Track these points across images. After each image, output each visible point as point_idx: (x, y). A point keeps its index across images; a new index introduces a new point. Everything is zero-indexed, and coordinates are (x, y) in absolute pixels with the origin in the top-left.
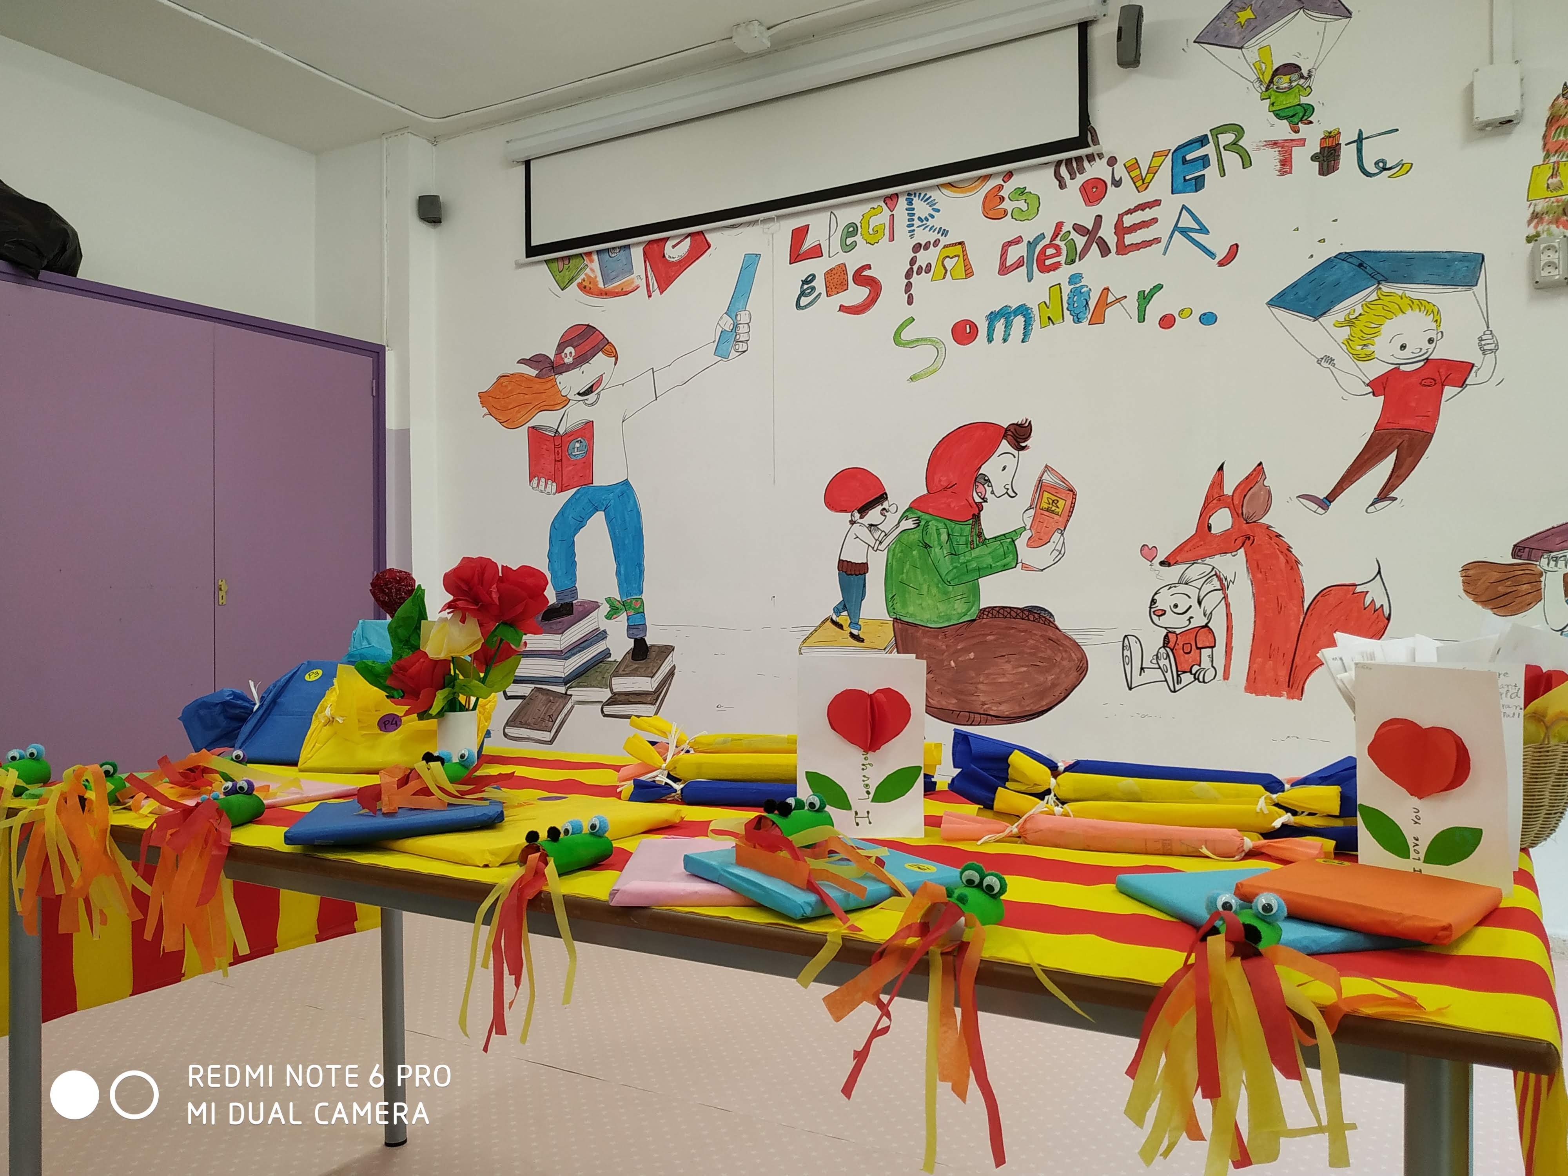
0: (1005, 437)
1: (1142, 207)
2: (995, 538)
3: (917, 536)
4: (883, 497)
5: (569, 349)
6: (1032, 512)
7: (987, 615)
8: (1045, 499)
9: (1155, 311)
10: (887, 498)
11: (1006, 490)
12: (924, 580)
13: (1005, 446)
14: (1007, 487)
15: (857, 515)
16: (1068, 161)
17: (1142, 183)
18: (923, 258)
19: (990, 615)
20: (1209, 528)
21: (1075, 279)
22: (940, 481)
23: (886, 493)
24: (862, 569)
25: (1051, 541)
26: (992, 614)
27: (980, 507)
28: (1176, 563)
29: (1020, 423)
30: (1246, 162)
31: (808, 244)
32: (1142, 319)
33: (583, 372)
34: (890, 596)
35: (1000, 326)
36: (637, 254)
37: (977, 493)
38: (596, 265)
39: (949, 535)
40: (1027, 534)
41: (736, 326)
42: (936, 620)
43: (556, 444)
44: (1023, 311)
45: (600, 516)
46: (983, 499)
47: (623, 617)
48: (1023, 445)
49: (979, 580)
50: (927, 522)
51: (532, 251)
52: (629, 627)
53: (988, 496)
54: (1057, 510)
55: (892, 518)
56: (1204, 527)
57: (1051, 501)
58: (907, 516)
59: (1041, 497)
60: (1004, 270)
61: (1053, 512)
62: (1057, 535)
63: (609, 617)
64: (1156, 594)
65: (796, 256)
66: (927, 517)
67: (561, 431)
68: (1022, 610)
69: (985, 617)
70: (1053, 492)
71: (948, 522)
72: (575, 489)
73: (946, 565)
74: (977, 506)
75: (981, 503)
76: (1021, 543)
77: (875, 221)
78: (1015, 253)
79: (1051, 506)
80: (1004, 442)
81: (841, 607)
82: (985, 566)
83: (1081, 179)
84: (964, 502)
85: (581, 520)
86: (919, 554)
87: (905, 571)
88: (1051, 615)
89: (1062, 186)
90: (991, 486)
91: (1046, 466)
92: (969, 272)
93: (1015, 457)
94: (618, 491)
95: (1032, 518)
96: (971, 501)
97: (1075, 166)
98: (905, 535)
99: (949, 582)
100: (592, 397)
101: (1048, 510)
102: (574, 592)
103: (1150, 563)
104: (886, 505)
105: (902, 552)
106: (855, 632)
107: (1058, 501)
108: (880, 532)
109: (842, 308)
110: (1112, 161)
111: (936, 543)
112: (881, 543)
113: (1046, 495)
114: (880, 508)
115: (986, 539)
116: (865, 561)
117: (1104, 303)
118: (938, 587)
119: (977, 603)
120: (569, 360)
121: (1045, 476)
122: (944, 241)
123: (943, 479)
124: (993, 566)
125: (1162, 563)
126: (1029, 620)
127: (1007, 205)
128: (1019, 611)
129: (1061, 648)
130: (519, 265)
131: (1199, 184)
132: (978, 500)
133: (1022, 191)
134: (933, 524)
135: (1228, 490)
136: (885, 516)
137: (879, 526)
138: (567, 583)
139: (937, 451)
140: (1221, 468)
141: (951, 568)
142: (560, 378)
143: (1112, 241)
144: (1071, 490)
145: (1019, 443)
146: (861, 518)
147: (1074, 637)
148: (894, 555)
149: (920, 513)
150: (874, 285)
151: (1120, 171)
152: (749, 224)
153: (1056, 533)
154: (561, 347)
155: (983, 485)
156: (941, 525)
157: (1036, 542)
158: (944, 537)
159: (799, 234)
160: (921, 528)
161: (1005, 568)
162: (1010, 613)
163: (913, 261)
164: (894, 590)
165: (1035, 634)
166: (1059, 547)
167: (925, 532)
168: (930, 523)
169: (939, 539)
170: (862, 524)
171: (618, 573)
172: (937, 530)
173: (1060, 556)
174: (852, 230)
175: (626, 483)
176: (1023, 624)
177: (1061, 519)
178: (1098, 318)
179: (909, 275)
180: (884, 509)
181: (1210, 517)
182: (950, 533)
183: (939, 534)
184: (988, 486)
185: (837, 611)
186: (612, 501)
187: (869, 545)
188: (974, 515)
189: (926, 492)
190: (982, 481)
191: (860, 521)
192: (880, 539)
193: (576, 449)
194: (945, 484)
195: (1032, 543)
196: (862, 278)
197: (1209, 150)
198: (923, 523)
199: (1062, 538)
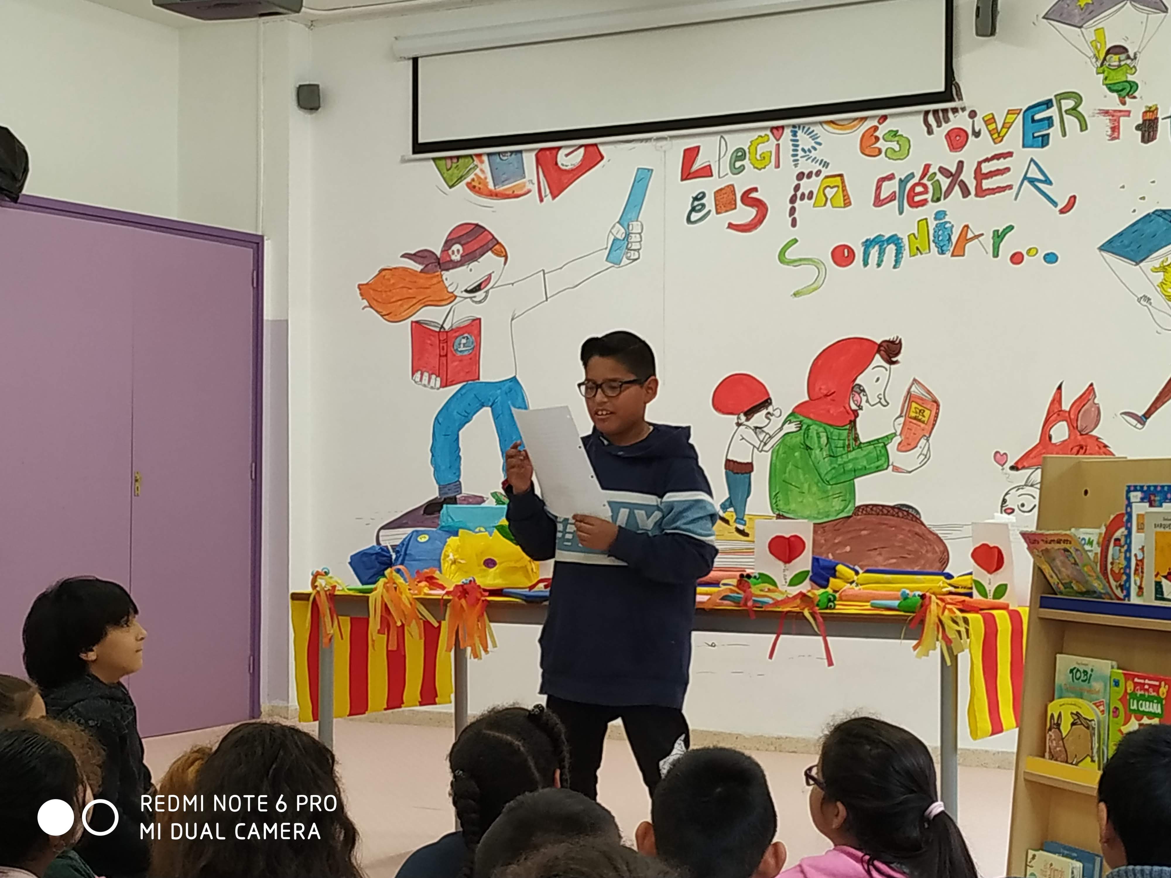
0: (878, 351)
1: (997, 157)
2: (869, 442)
3: (798, 439)
4: (767, 402)
5: (457, 247)
6: (902, 420)
7: (862, 512)
8: (913, 409)
9: (1007, 248)
10: (771, 404)
11: (878, 400)
12: (805, 479)
13: (878, 360)
14: (880, 396)
15: (743, 418)
16: (935, 112)
17: (997, 136)
18: (806, 186)
19: (864, 512)
20: (1050, 438)
21: (940, 215)
22: (820, 389)
23: (770, 399)
24: (748, 468)
25: (919, 445)
26: (866, 511)
27: (856, 414)
28: (1024, 468)
29: (892, 339)
30: (1084, 127)
31: (699, 164)
32: (996, 255)
33: (471, 270)
34: (774, 494)
35: (874, 252)
36: (529, 159)
37: (854, 401)
38: (486, 166)
39: (828, 438)
40: (897, 439)
41: (628, 235)
42: (816, 516)
43: (441, 339)
44: (894, 240)
45: (486, 412)
46: (859, 406)
48: (894, 359)
49: (856, 480)
50: (809, 426)
51: (419, 148)
53: (864, 404)
54: (923, 419)
55: (776, 422)
56: (1046, 436)
57: (918, 411)
58: (790, 420)
59: (909, 407)
60: (879, 202)
61: (920, 420)
62: (923, 441)
64: (1007, 494)
65: (687, 174)
66: (809, 421)
67: (447, 327)
68: (893, 507)
69: (860, 513)
70: (920, 402)
71: (828, 427)
72: (459, 386)
73: (825, 466)
74: (854, 413)
75: (856, 411)
76: (892, 447)
77: (762, 149)
78: (889, 188)
79: (918, 415)
80: (878, 356)
81: (727, 503)
82: (860, 467)
83: (946, 128)
84: (842, 409)
85: (466, 414)
86: (801, 454)
87: (788, 470)
88: (918, 512)
89: (930, 132)
90: (866, 395)
91: (915, 380)
92: (847, 203)
93: (886, 370)
94: (505, 388)
95: (901, 425)
96: (848, 408)
97: (942, 117)
98: (788, 438)
99: (828, 482)
100: (480, 295)
101: (915, 418)
102: (458, 486)
103: (1000, 467)
104: (770, 409)
105: (784, 453)
106: (741, 527)
107: (924, 411)
108: (764, 434)
109: (731, 226)
110: (973, 114)
111: (816, 445)
112: (765, 444)
113: (914, 405)
114: (764, 412)
115: (861, 443)
116: (750, 461)
117: (964, 239)
118: (817, 485)
119: (852, 501)
120: (456, 257)
121: (913, 388)
122: (825, 172)
123: (823, 387)
124: (867, 467)
125: (1012, 468)
126: (898, 516)
127: (881, 144)
128: (890, 509)
129: (926, 542)
130: (404, 161)
131: (1045, 141)
132: (854, 407)
133: (895, 134)
134: (814, 428)
135: (1066, 406)
136: (770, 419)
137: (764, 429)
138: (451, 478)
139: (817, 362)
140: (1060, 388)
141: (829, 469)
142: (446, 274)
143: (972, 185)
144: (936, 402)
145: (890, 358)
146: (748, 420)
147: (937, 532)
148: (777, 457)
149: (801, 418)
150: (760, 206)
151: (979, 124)
152: (641, 140)
153: (922, 440)
154: (448, 244)
155: (859, 394)
156: (821, 429)
157: (906, 446)
158: (824, 440)
159: (691, 154)
160: (802, 431)
161: (878, 469)
162: (882, 511)
163: (797, 188)
164: (778, 487)
165: (904, 529)
166: (925, 452)
167: (806, 436)
168: (811, 427)
169: (819, 442)
170: (748, 427)
172: (818, 433)
173: (926, 460)
174: (740, 155)
175: (514, 379)
176: (894, 520)
177: (927, 427)
178: (959, 252)
179: (793, 200)
180: (769, 413)
181: (1051, 428)
182: (829, 436)
183: (819, 437)
184: (864, 395)
185: (724, 507)
186: (499, 398)
187: (754, 446)
188: (851, 421)
189: (806, 398)
190: (858, 390)
191: (746, 423)
192: (765, 441)
193: (462, 345)
194: (825, 392)
195: (901, 448)
196: (748, 199)
197: (1053, 112)
198: (804, 427)
199: (927, 444)
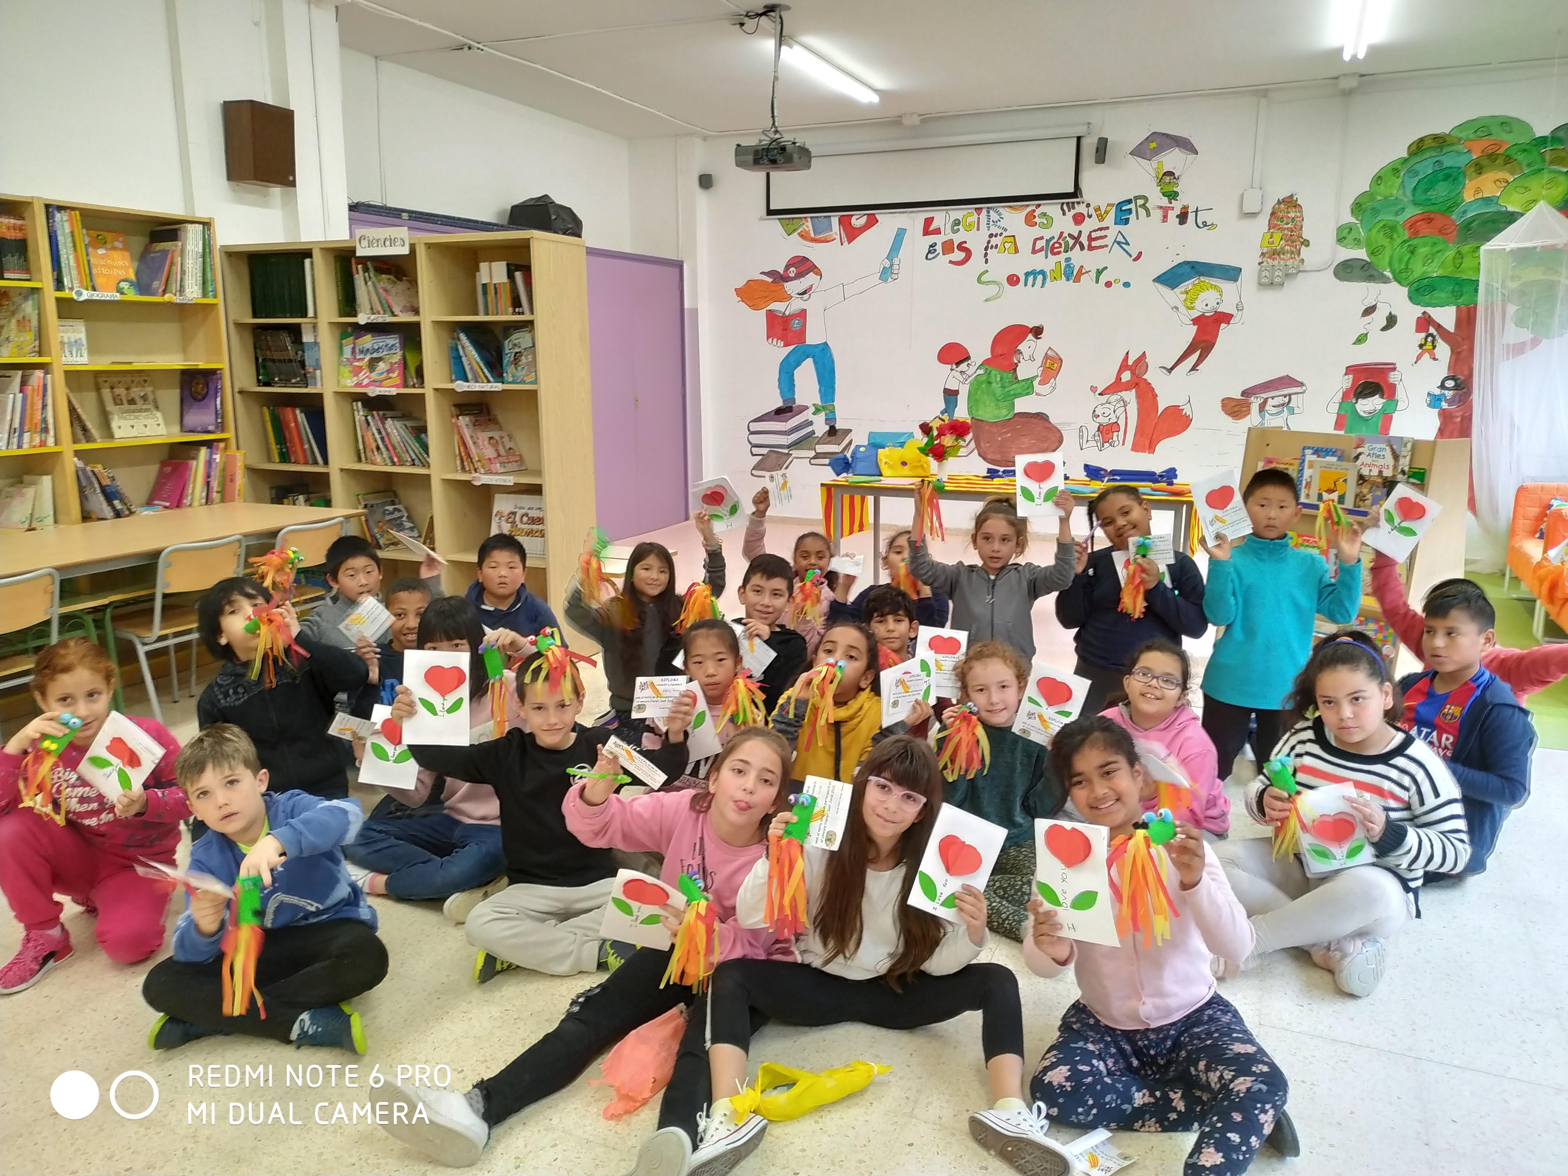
0: (1030, 332)
1: (1100, 229)
2: (1023, 380)
3: (984, 378)
4: (968, 358)
5: (793, 269)
6: (1041, 369)
7: (1019, 416)
9: (1103, 278)
10: (970, 359)
11: (1029, 358)
12: (988, 399)
13: (1030, 336)
14: (1030, 356)
15: (954, 366)
16: (1068, 204)
17: (1101, 218)
18: (994, 242)
20: (1121, 379)
21: (1068, 260)
22: (998, 352)
23: (970, 356)
24: (956, 393)
25: (1050, 382)
26: (1021, 415)
27: (1017, 365)
28: (1105, 394)
29: (1038, 326)
30: (1148, 214)
31: (932, 228)
32: (1097, 282)
33: (801, 282)
34: (970, 406)
35: (1031, 279)
36: (835, 221)
37: (1016, 358)
38: (810, 224)
40: (1039, 379)
41: (892, 265)
42: (992, 418)
43: (784, 320)
44: (1042, 272)
45: (809, 361)
46: (1018, 361)
47: (823, 414)
48: (1039, 336)
49: (1015, 400)
50: (990, 371)
51: (771, 212)
52: (826, 420)
53: (1021, 360)
54: (1053, 368)
55: (973, 369)
56: (1118, 378)
57: (1050, 364)
58: (980, 368)
59: (1046, 362)
60: (1034, 252)
61: (1051, 369)
63: (814, 414)
64: (1096, 407)
65: (926, 232)
66: (990, 369)
67: (787, 313)
68: (1035, 414)
69: (1017, 417)
71: (1001, 372)
72: (794, 346)
73: (999, 392)
74: (1015, 364)
75: (1017, 363)
76: (1036, 383)
77: (970, 219)
78: (1040, 244)
79: (1050, 366)
80: (1030, 334)
81: (944, 411)
82: (1018, 393)
83: (1073, 212)
84: (1009, 362)
85: (799, 361)
86: (986, 387)
87: (978, 395)
88: (1048, 416)
89: (1064, 214)
90: (1023, 355)
91: (1050, 347)
92: (1017, 251)
93: (1035, 342)
94: (821, 348)
95: (1041, 371)
96: (1012, 362)
97: (1071, 206)
98: (979, 378)
99: (1000, 400)
100: (806, 296)
101: (1049, 368)
102: (794, 400)
104: (969, 362)
105: (976, 386)
107: (1054, 364)
108: (966, 375)
109: (951, 262)
110: (1088, 205)
111: (994, 382)
112: (966, 381)
114: (966, 363)
115: (1018, 380)
116: (957, 389)
117: (1080, 273)
118: (994, 402)
119: (1013, 410)
120: (792, 275)
121: (1049, 352)
122: (1005, 234)
123: (999, 350)
124: (1022, 393)
125: (1099, 393)
126: (1037, 419)
127: (1037, 220)
128: (1033, 415)
129: (1051, 431)
130: (763, 219)
131: (1127, 221)
132: (1016, 361)
133: (1044, 214)
136: (969, 367)
137: (965, 372)
138: (789, 396)
139: (996, 338)
140: (1127, 352)
141: (1001, 393)
142: (786, 284)
143: (1086, 243)
144: (1061, 359)
145: (1037, 336)
146: (957, 367)
147: (1057, 426)
148: (972, 388)
149: (987, 367)
150: (968, 253)
151: (1091, 210)
152: (904, 212)
153: (1052, 379)
154: (788, 267)
155: (1019, 355)
156: (997, 373)
157: (1043, 383)
158: (998, 379)
159: (929, 221)
160: (987, 374)
161: (1028, 394)
162: (1029, 416)
163: (989, 242)
164: (972, 403)
165: (1039, 425)
166: (1053, 386)
167: (989, 377)
168: (992, 372)
169: (996, 380)
170: (957, 371)
171: (820, 391)
172: (995, 375)
173: (1054, 390)
174: (957, 223)
175: (826, 343)
176: (1035, 421)
177: (1055, 372)
178: (1077, 280)
179: (986, 249)
180: (969, 364)
181: (1121, 374)
182: (1002, 377)
183: (996, 378)
184: (1021, 355)
185: (942, 413)
186: (817, 353)
187: (960, 382)
188: (1014, 369)
189: (991, 356)
190: (1018, 353)
191: (956, 369)
192: (966, 379)
193: (796, 324)
194: (1000, 353)
195: (1041, 383)
196: (961, 247)
197: (1132, 206)
198: (988, 372)
199: (1055, 381)
